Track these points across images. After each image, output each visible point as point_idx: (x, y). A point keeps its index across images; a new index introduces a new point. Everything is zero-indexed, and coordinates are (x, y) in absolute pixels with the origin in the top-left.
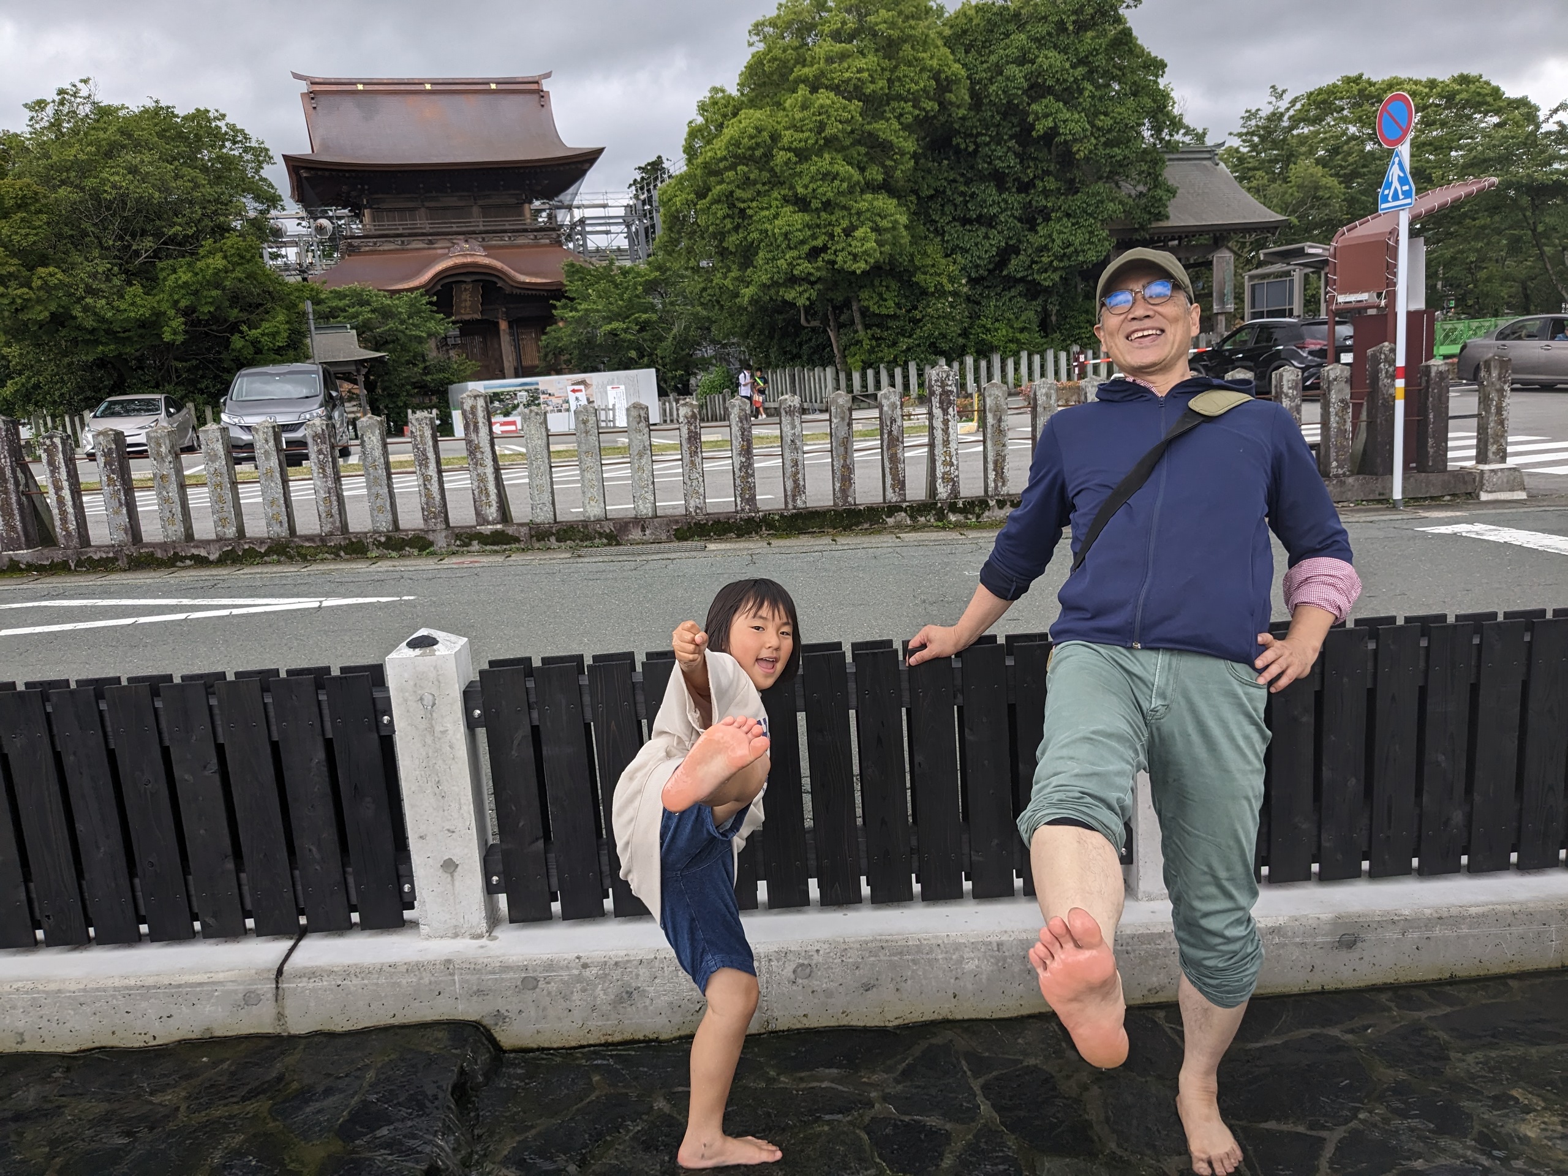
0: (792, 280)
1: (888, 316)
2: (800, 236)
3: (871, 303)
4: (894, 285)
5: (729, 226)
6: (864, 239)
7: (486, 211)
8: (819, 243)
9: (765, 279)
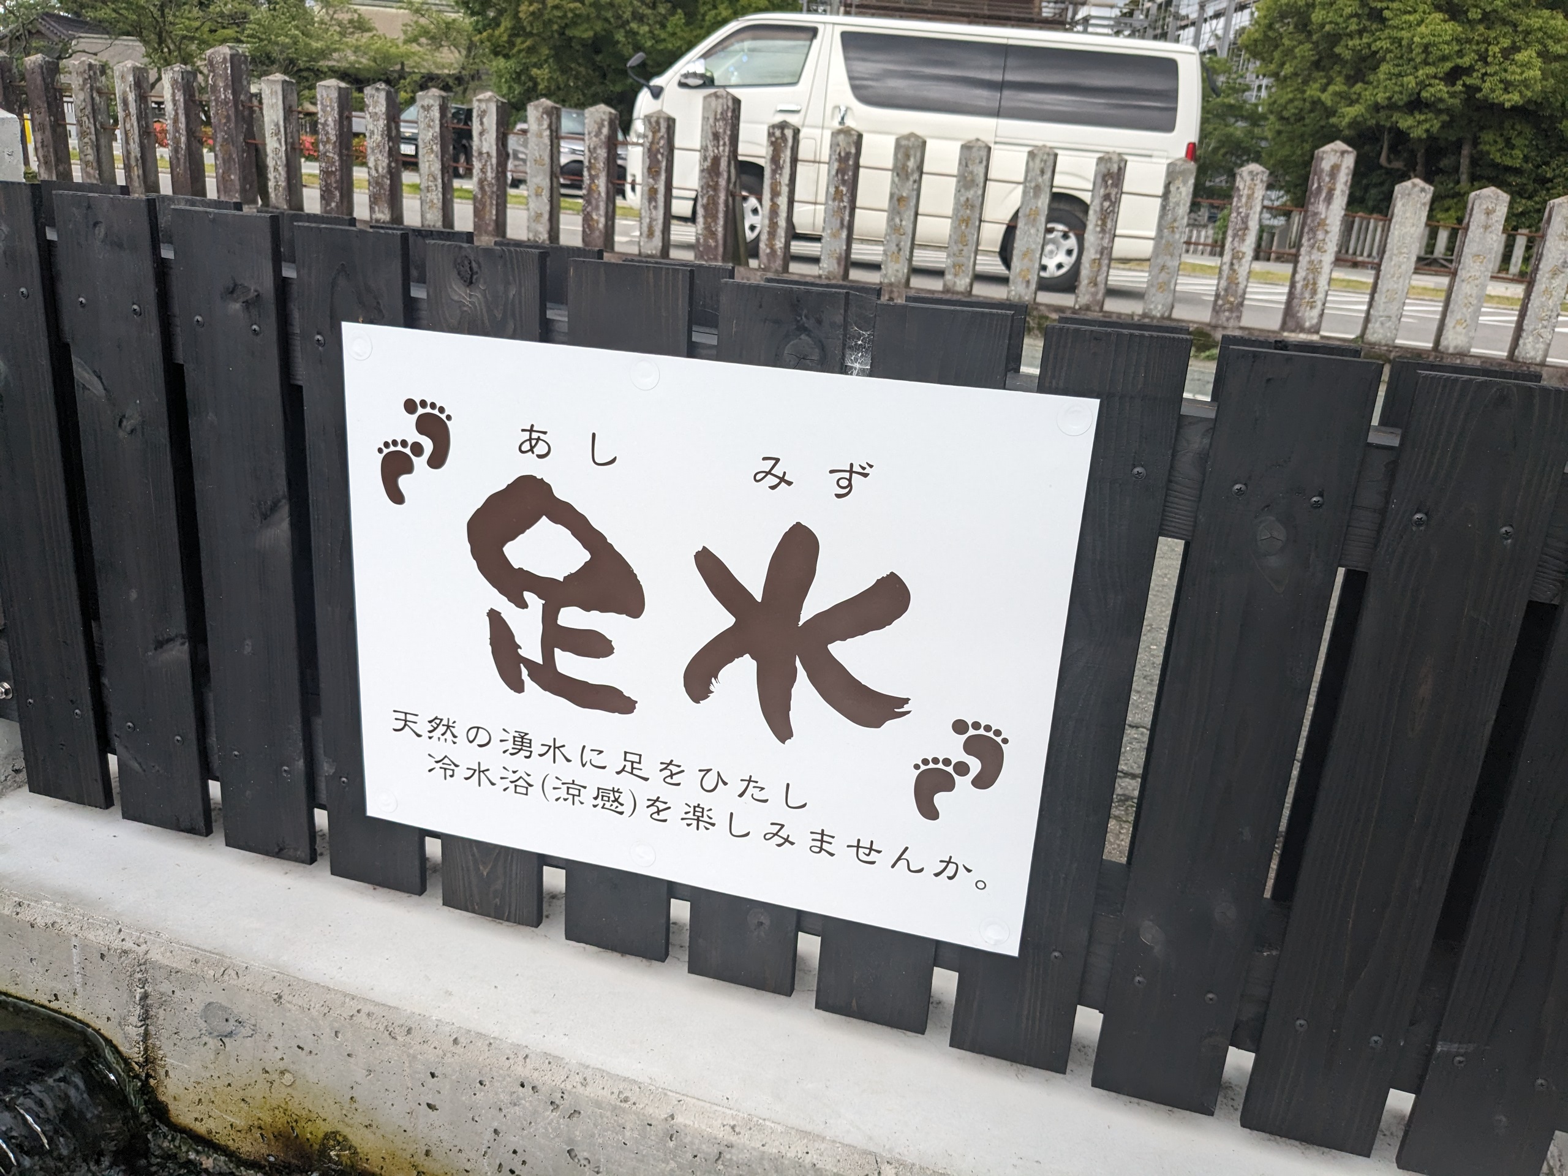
0: (1416, 104)
1: (1508, 169)
2: (1446, 49)
3: (1493, 149)
4: (1529, 131)
6: (1527, 65)
8: (1466, 61)
9: (1381, 97)
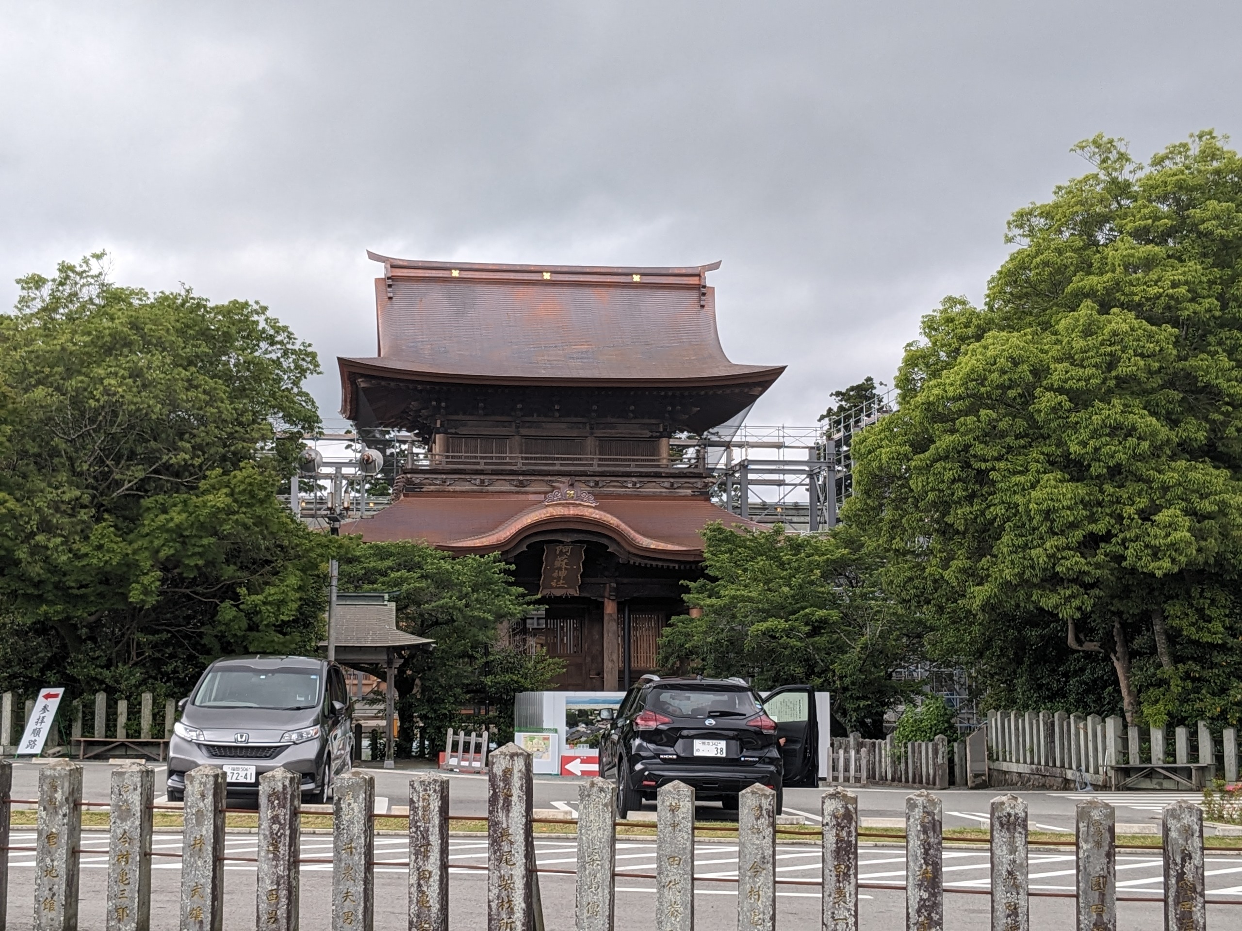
0: (1053, 580)
1: (1213, 646)
2: (1070, 516)
3: (1184, 623)
4: (1223, 598)
5: (960, 493)
6: (1172, 526)
7: (605, 445)
8: (1100, 528)
9: (1008, 575)
